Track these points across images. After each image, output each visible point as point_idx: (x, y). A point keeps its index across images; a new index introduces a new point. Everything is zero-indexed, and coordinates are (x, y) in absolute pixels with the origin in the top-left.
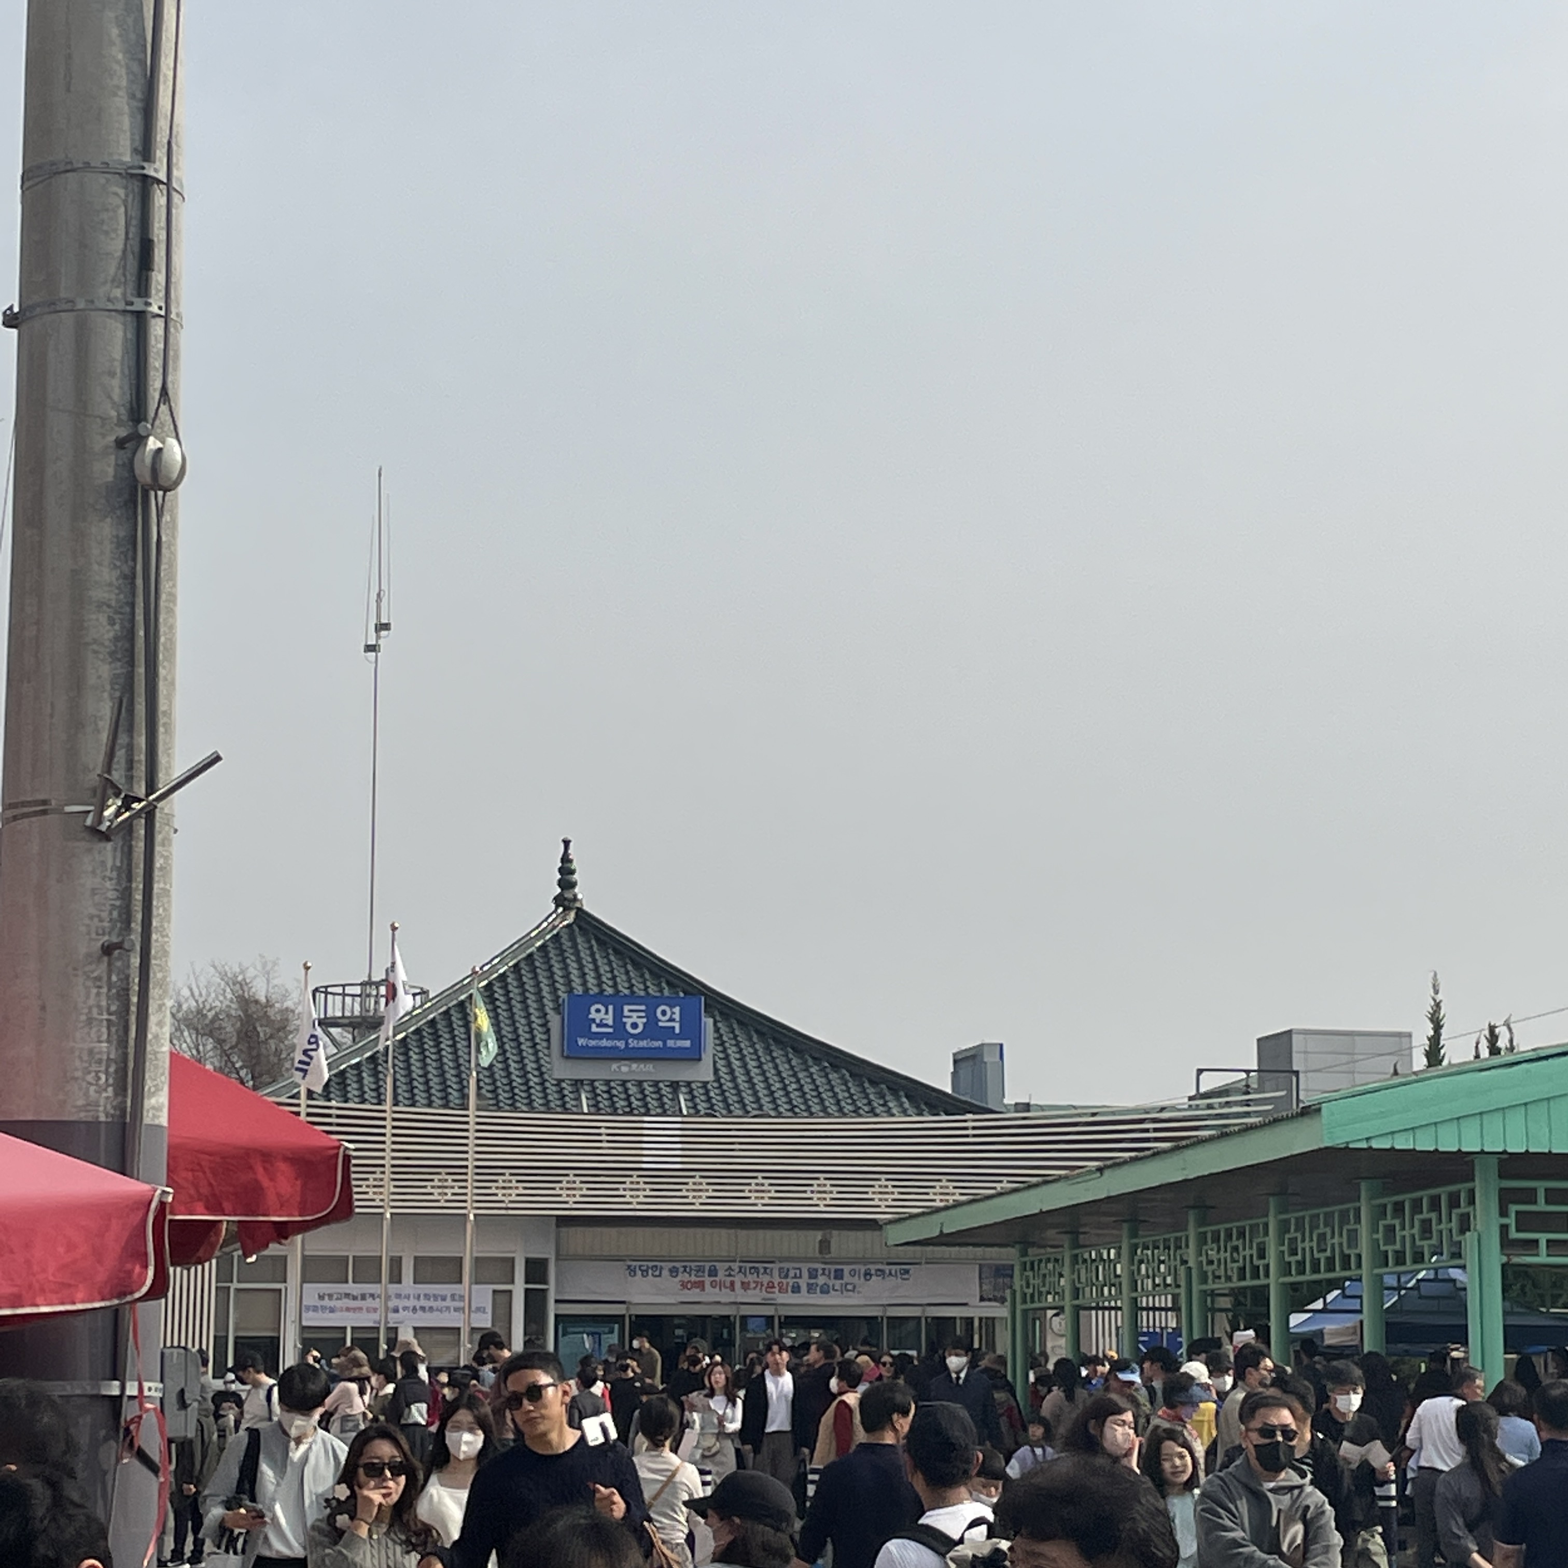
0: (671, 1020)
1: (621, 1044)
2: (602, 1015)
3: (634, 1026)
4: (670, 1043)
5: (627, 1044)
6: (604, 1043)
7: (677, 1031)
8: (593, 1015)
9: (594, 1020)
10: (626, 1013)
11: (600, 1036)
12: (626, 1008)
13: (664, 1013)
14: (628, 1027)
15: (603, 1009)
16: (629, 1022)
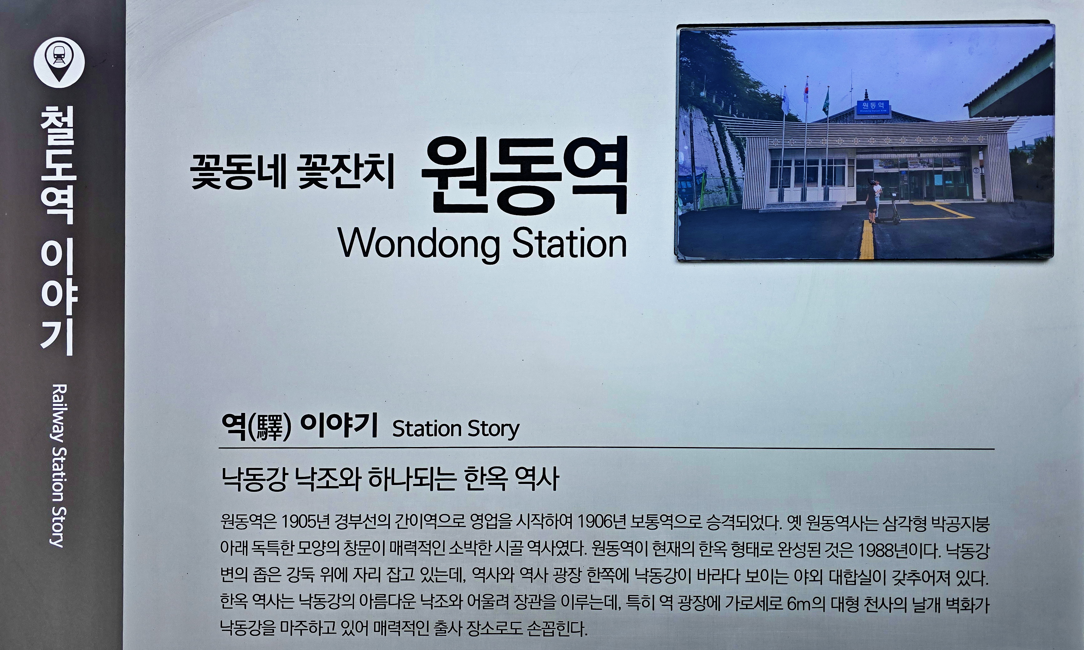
0: (882, 105)
1: (870, 111)
2: (866, 105)
3: (873, 107)
4: (882, 111)
5: (872, 111)
6: (866, 111)
7: (883, 108)
8: (864, 105)
9: (864, 106)
10: (871, 104)
11: (865, 109)
12: (871, 103)
13: (880, 104)
14: (872, 107)
15: (866, 104)
16: (872, 106)
